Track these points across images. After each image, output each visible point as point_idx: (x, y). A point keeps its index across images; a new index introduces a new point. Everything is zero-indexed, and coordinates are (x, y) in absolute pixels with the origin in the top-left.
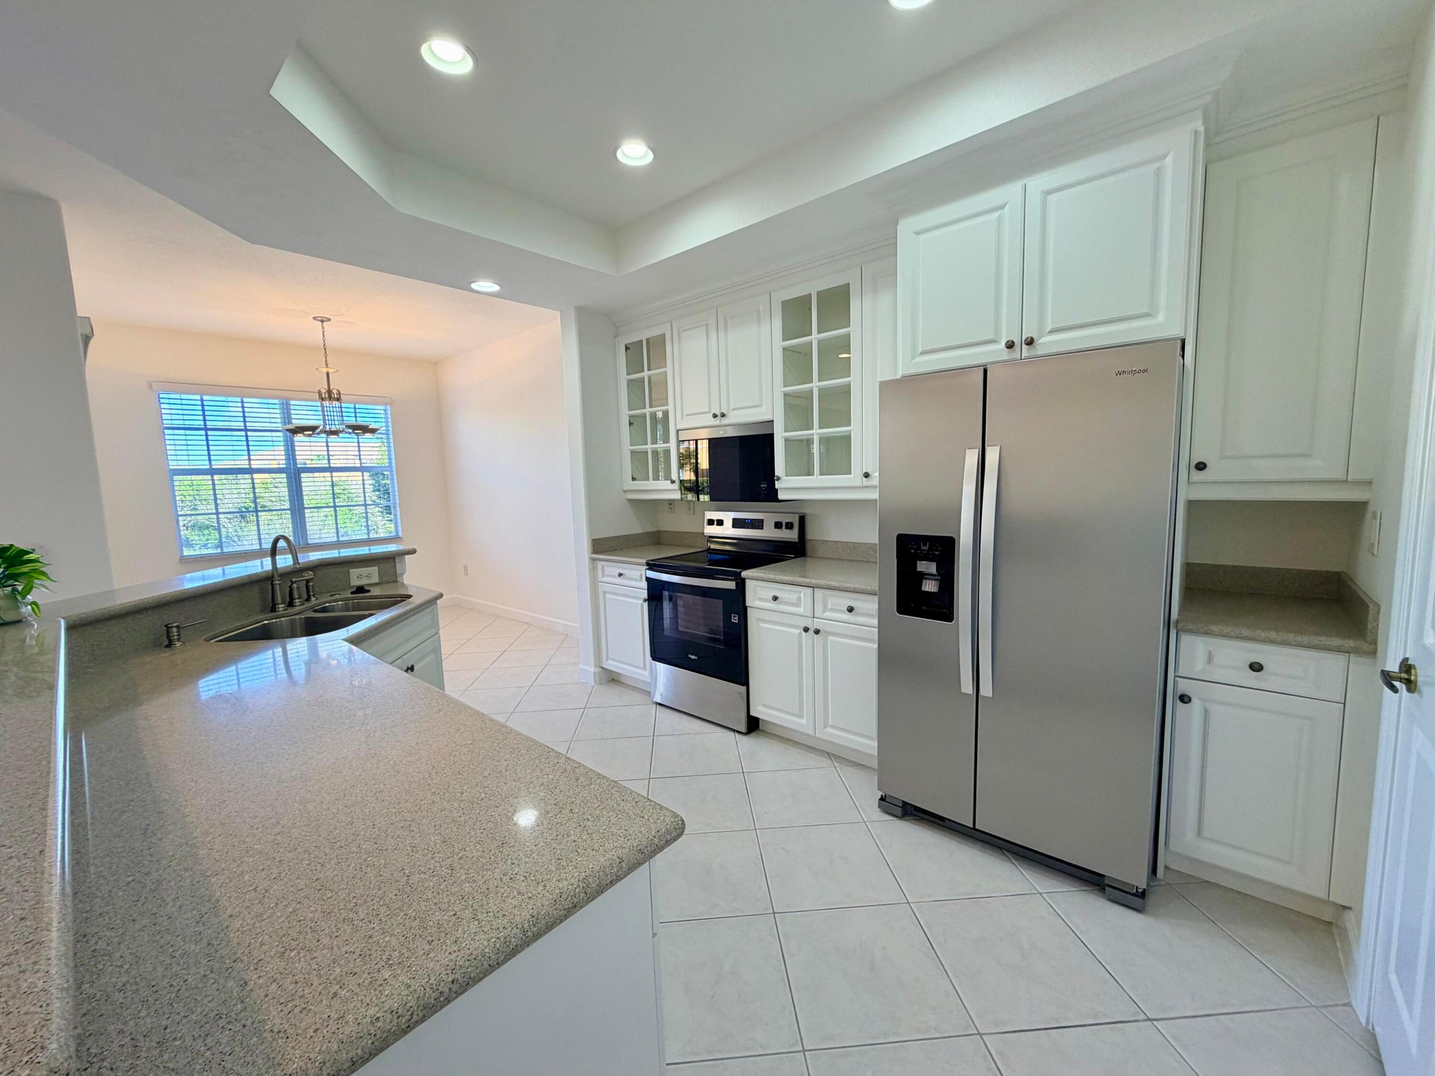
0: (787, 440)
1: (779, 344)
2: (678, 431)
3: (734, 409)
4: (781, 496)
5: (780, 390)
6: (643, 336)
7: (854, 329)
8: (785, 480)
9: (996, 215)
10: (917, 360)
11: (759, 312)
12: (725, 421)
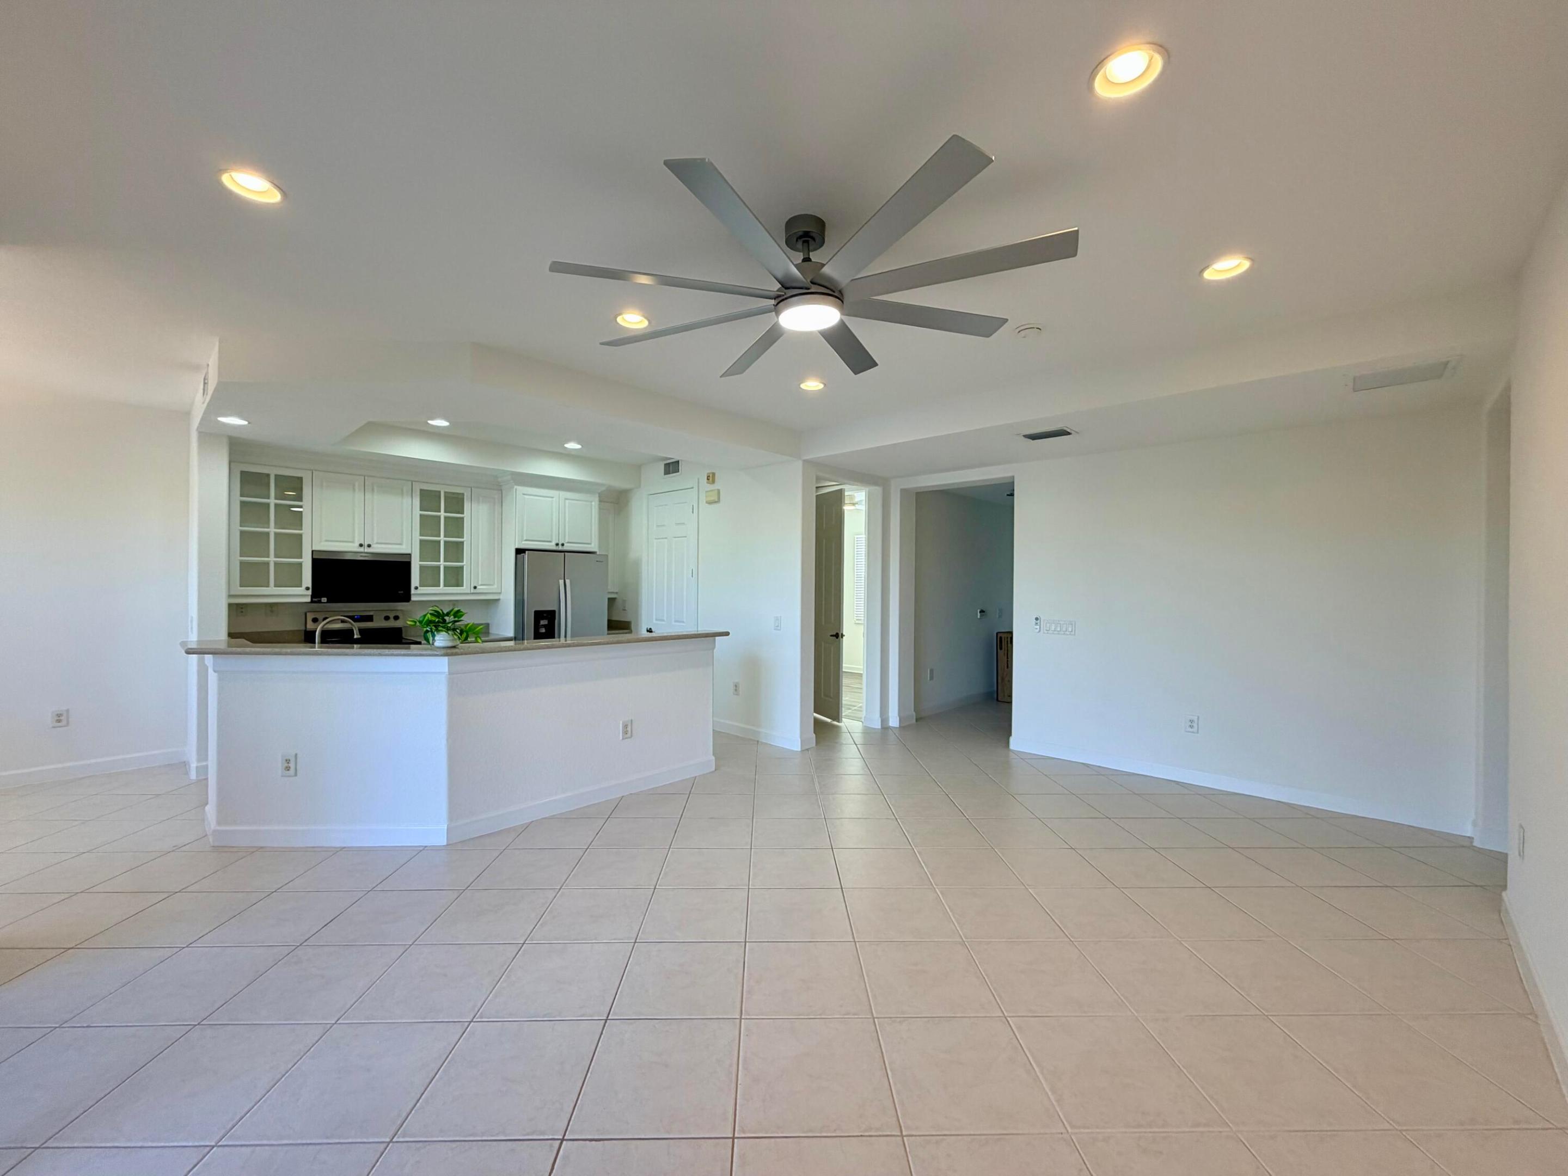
0: (421, 567)
1: (417, 512)
2: (313, 551)
3: (377, 543)
4: (413, 598)
5: (417, 537)
6: (273, 472)
7: (466, 515)
8: (420, 589)
9: (550, 499)
10: (523, 542)
11: (402, 490)
12: (367, 550)
